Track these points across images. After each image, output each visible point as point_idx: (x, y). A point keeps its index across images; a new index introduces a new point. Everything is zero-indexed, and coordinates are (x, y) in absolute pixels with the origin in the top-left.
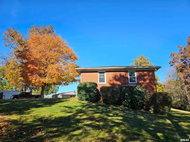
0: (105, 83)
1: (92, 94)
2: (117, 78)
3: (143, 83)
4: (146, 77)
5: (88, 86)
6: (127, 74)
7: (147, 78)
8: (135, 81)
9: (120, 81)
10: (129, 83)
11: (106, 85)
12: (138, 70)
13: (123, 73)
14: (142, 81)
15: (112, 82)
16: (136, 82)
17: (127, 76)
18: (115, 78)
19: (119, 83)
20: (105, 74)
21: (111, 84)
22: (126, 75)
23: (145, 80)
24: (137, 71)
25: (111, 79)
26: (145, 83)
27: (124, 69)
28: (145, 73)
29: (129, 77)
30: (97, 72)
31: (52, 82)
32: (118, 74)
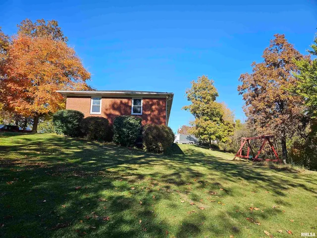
0: (100, 113)
1: (70, 126)
2: (116, 106)
3: (150, 115)
4: (154, 107)
5: (65, 115)
6: (130, 102)
7: (156, 108)
8: (140, 112)
9: (120, 111)
10: (132, 113)
11: (100, 116)
12: (145, 97)
13: (125, 101)
14: (149, 113)
15: (108, 112)
16: (141, 114)
17: (130, 104)
18: (113, 107)
19: (117, 113)
20: (101, 100)
21: (107, 115)
22: (128, 103)
23: (153, 111)
24: (144, 99)
25: (108, 107)
26: (152, 114)
27: (127, 94)
28: (155, 101)
29: (133, 106)
30: (90, 97)
31: (47, 111)
32: (118, 101)
